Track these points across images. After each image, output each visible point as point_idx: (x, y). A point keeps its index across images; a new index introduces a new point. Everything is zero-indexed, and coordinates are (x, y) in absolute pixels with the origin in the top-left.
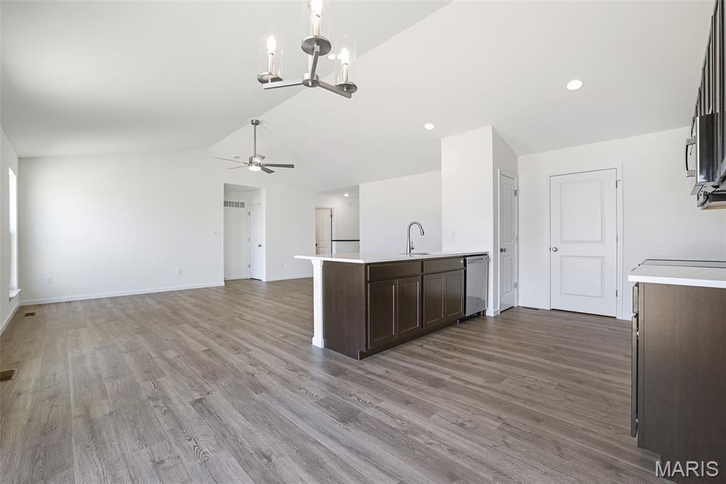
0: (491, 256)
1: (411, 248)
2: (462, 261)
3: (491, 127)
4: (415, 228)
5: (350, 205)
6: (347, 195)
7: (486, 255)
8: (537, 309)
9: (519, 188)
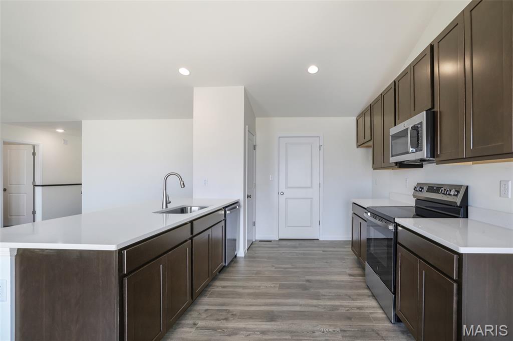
0: (242, 204)
1: (167, 203)
2: (223, 212)
3: (243, 87)
4: (173, 180)
5: (65, 142)
6: (60, 131)
7: (237, 203)
8: (270, 241)
9: (257, 144)
